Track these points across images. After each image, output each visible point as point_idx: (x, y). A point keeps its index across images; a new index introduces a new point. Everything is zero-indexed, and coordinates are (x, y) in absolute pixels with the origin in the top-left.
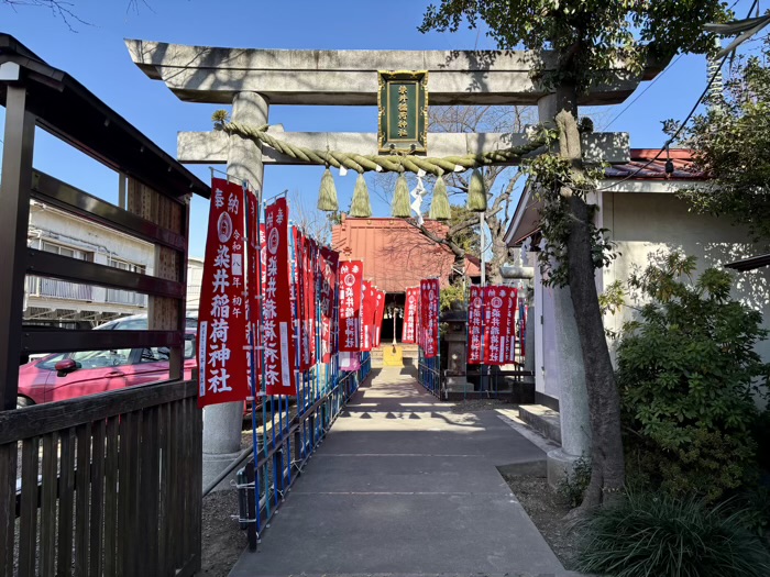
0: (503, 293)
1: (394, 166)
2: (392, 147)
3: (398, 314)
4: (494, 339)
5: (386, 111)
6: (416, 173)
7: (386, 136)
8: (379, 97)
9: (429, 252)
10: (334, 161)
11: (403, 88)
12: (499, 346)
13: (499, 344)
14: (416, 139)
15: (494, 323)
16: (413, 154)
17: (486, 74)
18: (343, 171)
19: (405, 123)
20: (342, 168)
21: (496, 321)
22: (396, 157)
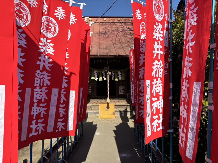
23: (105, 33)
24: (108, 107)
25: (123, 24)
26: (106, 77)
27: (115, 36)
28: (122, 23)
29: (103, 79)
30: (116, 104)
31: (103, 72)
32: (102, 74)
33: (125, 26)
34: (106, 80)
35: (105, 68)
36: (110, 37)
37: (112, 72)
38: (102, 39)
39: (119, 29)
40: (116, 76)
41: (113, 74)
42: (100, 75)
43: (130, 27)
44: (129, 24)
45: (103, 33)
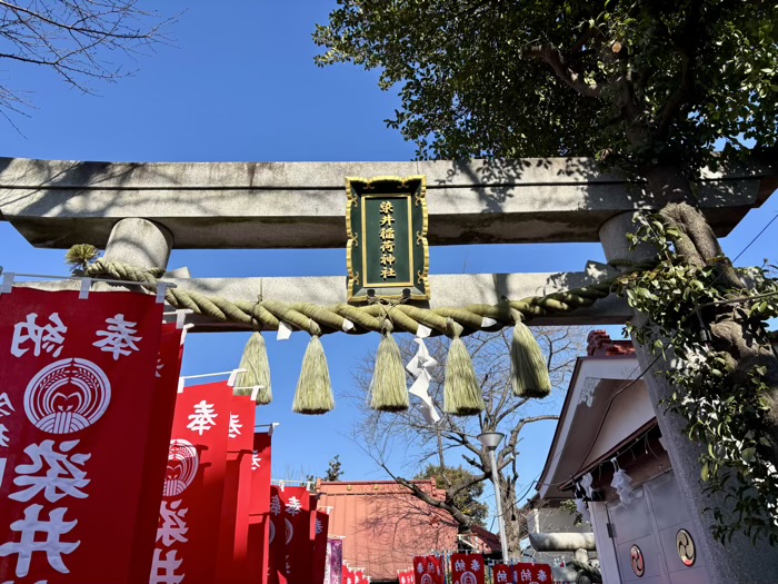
1: (375, 321)
2: (371, 292)
5: (359, 239)
6: (414, 332)
7: (361, 278)
8: (348, 224)
9: (422, 523)
10: (268, 316)
11: (387, 205)
14: (411, 283)
16: (407, 303)
17: (510, 192)
18: (284, 332)
19: (391, 259)
20: (282, 327)
22: (378, 307)
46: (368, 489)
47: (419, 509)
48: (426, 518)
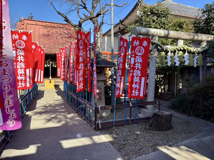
0: (145, 43)
3: (52, 65)
4: (136, 79)
9: (66, 37)
12: (140, 85)
13: (140, 83)
15: (136, 67)
21: (138, 66)
23: (48, 35)
24: (50, 82)
25: (61, 29)
26: (49, 65)
27: (56, 38)
28: (61, 27)
29: (47, 66)
30: (55, 81)
31: (47, 62)
32: (47, 63)
33: (62, 30)
34: (49, 67)
35: (49, 59)
36: (52, 39)
37: (52, 62)
38: (46, 40)
39: (58, 33)
40: (55, 64)
41: (54, 63)
42: (45, 63)
43: (65, 31)
44: (64, 29)
45: (47, 35)
46: (45, 24)
47: (64, 32)
48: (67, 36)
